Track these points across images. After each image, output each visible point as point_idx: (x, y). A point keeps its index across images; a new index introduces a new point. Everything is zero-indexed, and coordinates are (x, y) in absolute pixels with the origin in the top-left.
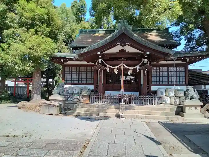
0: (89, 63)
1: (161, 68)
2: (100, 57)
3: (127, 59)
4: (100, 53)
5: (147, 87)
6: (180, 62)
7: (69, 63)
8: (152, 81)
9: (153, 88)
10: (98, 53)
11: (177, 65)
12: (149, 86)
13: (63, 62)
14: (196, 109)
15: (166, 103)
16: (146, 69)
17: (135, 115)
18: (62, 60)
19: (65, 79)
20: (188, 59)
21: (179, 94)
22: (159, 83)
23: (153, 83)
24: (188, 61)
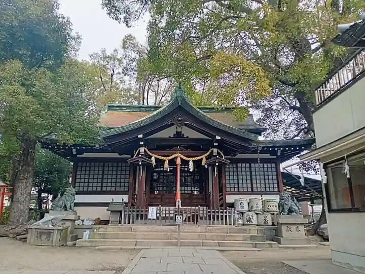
0: (121, 156)
1: (239, 165)
2: (142, 143)
3: (187, 148)
4: (142, 137)
5: (220, 196)
6: (268, 156)
7: (86, 155)
8: (226, 187)
9: (230, 199)
10: (139, 136)
11: (263, 161)
12: (222, 195)
13: (74, 153)
14: (298, 230)
15: (251, 223)
16: (217, 164)
17: (202, 241)
18: (74, 150)
19: (77, 185)
20: (279, 151)
21: (270, 208)
22: (237, 190)
23: (228, 189)
24: (279, 154)
